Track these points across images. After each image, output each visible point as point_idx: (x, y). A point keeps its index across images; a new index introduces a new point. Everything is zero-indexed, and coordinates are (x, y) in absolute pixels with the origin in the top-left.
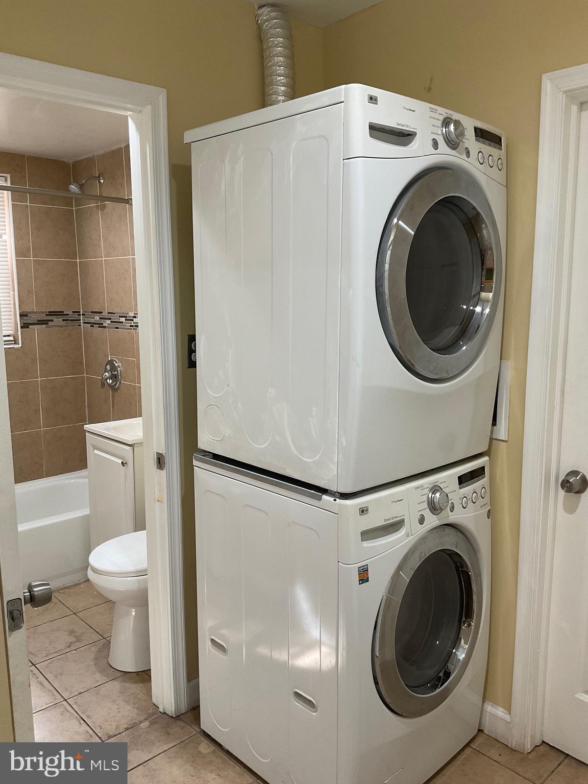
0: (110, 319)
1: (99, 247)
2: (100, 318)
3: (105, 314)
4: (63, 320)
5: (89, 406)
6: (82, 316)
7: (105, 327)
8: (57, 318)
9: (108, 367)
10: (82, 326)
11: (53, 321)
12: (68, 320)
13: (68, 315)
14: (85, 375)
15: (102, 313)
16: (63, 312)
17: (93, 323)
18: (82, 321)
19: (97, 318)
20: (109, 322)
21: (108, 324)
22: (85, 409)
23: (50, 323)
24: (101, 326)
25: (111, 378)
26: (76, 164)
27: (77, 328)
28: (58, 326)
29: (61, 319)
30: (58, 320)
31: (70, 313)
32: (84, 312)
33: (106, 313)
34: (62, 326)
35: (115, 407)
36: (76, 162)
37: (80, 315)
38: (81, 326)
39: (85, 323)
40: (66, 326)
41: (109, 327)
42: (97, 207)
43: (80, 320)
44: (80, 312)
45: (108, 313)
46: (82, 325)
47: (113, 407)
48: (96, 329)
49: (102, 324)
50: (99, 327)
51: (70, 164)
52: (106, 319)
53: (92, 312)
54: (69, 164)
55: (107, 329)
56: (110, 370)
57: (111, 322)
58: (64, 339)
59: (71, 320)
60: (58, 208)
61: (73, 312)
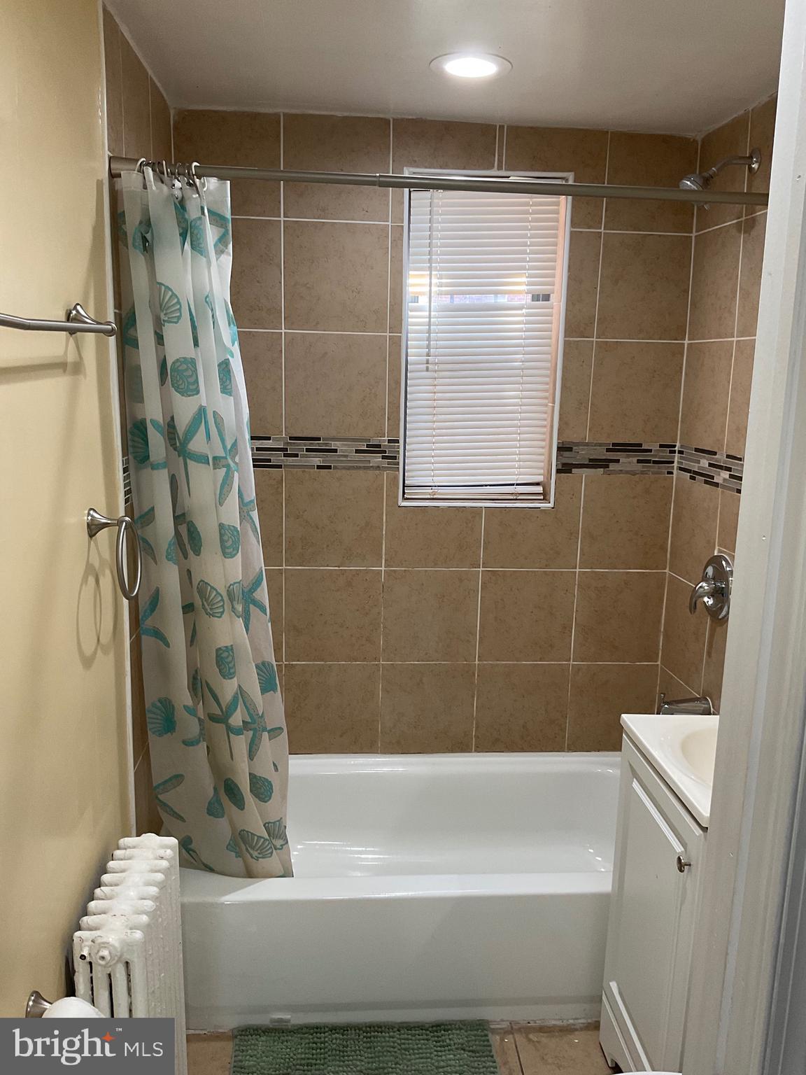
0: (729, 469)
1: (732, 314)
2: (710, 465)
3: (721, 458)
4: (639, 461)
5: (666, 636)
6: (677, 454)
7: (717, 485)
8: (628, 457)
9: (710, 571)
10: (674, 475)
11: (618, 461)
12: (648, 461)
13: (650, 451)
14: (667, 571)
15: (715, 453)
16: (640, 445)
17: (695, 473)
18: (675, 465)
19: (704, 463)
20: (726, 474)
21: (725, 480)
22: (658, 636)
23: (612, 466)
24: (709, 480)
25: (713, 596)
26: (707, 140)
27: (665, 479)
28: (627, 472)
29: (635, 460)
30: (628, 462)
31: (655, 447)
32: (682, 446)
33: (722, 455)
34: (633, 473)
35: (713, 655)
36: (710, 134)
37: (674, 452)
38: (672, 473)
39: (681, 469)
40: (642, 473)
41: (724, 487)
42: (739, 225)
43: (673, 462)
44: (675, 446)
45: (728, 456)
46: (675, 472)
47: (709, 654)
48: (700, 487)
49: (713, 477)
50: (706, 482)
51: (697, 141)
52: (720, 467)
53: (697, 450)
54: (695, 141)
55: (720, 489)
56: (714, 579)
57: (731, 476)
58: (634, 497)
59: (655, 462)
60: (660, 236)
61: (661, 446)
